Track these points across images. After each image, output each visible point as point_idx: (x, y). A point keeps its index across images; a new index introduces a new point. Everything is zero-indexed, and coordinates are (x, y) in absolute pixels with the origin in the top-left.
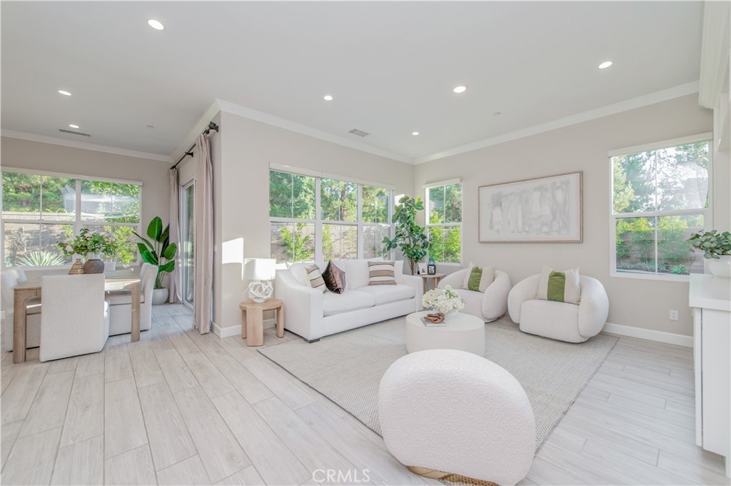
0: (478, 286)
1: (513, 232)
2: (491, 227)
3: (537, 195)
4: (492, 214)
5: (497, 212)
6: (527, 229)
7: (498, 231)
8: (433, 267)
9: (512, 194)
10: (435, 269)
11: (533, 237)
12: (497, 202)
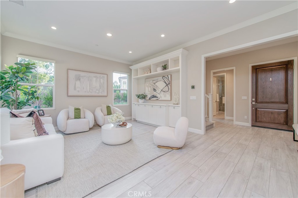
0: (80, 116)
1: (85, 92)
2: (75, 89)
3: (94, 79)
4: (75, 83)
5: (78, 83)
6: (91, 91)
7: (78, 91)
8: (42, 111)
9: (85, 76)
10: (43, 112)
11: (93, 94)
12: (78, 78)
